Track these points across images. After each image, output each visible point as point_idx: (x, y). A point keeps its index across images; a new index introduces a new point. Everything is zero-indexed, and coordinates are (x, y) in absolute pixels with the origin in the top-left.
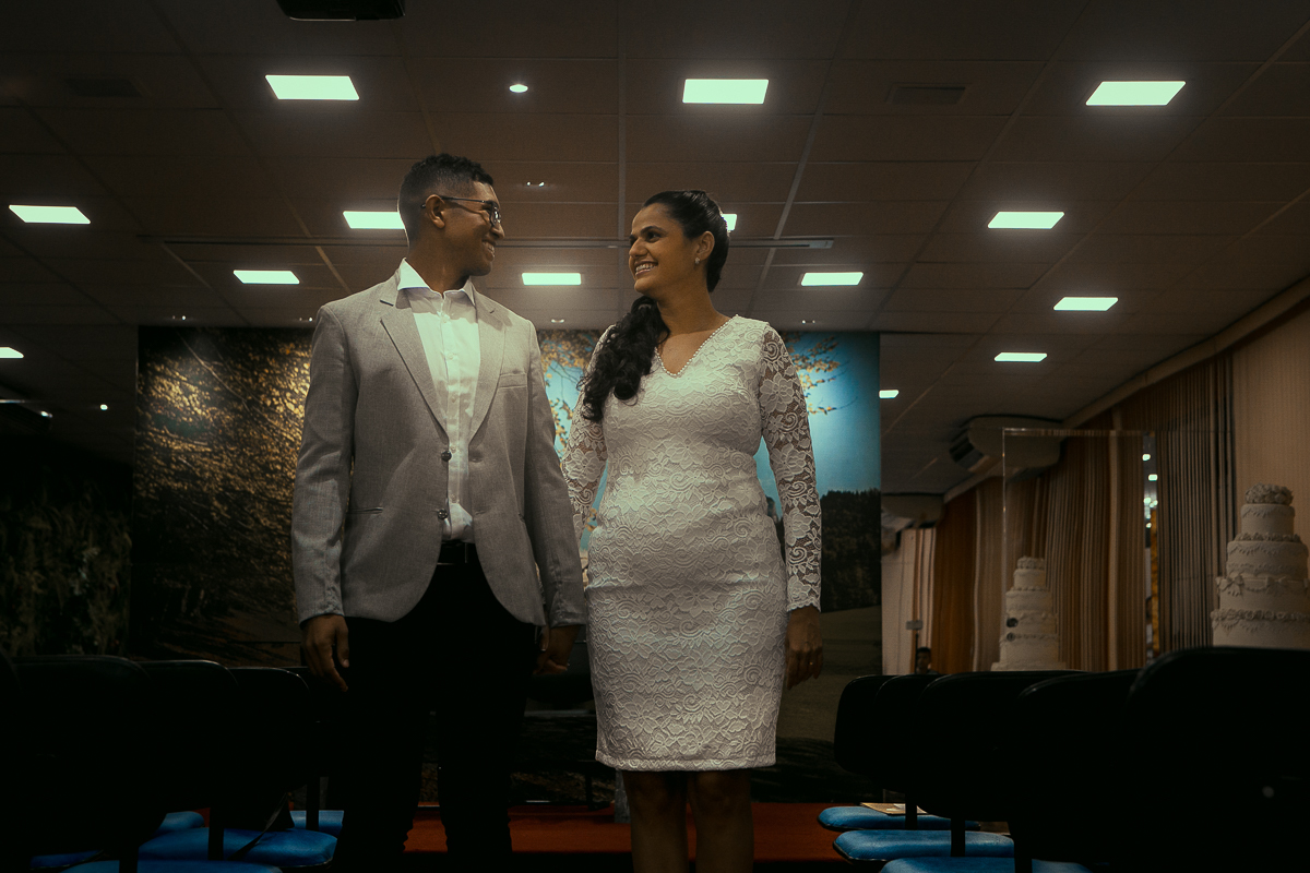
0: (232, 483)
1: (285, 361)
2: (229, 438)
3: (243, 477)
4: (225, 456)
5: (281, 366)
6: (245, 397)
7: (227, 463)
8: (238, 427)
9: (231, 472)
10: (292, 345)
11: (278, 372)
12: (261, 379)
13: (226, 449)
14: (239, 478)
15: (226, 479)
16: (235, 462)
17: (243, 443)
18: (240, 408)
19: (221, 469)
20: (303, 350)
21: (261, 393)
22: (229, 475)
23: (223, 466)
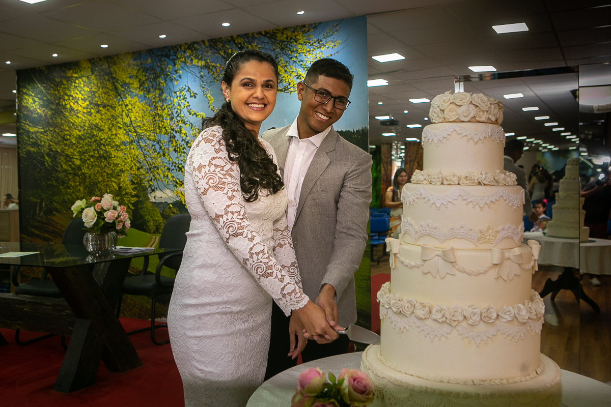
0: (52, 147)
1: (69, 80)
2: (50, 123)
3: (56, 144)
4: (49, 133)
5: (68, 83)
6: (55, 101)
7: (50, 137)
8: (53, 117)
9: (51, 141)
10: (71, 71)
11: (67, 86)
12: (61, 91)
13: (49, 130)
14: (54, 144)
15: (50, 145)
16: (53, 136)
17: (55, 125)
18: (53, 107)
19: (48, 140)
20: (76, 73)
21: (61, 98)
22: (51, 143)
23: (48, 138)
